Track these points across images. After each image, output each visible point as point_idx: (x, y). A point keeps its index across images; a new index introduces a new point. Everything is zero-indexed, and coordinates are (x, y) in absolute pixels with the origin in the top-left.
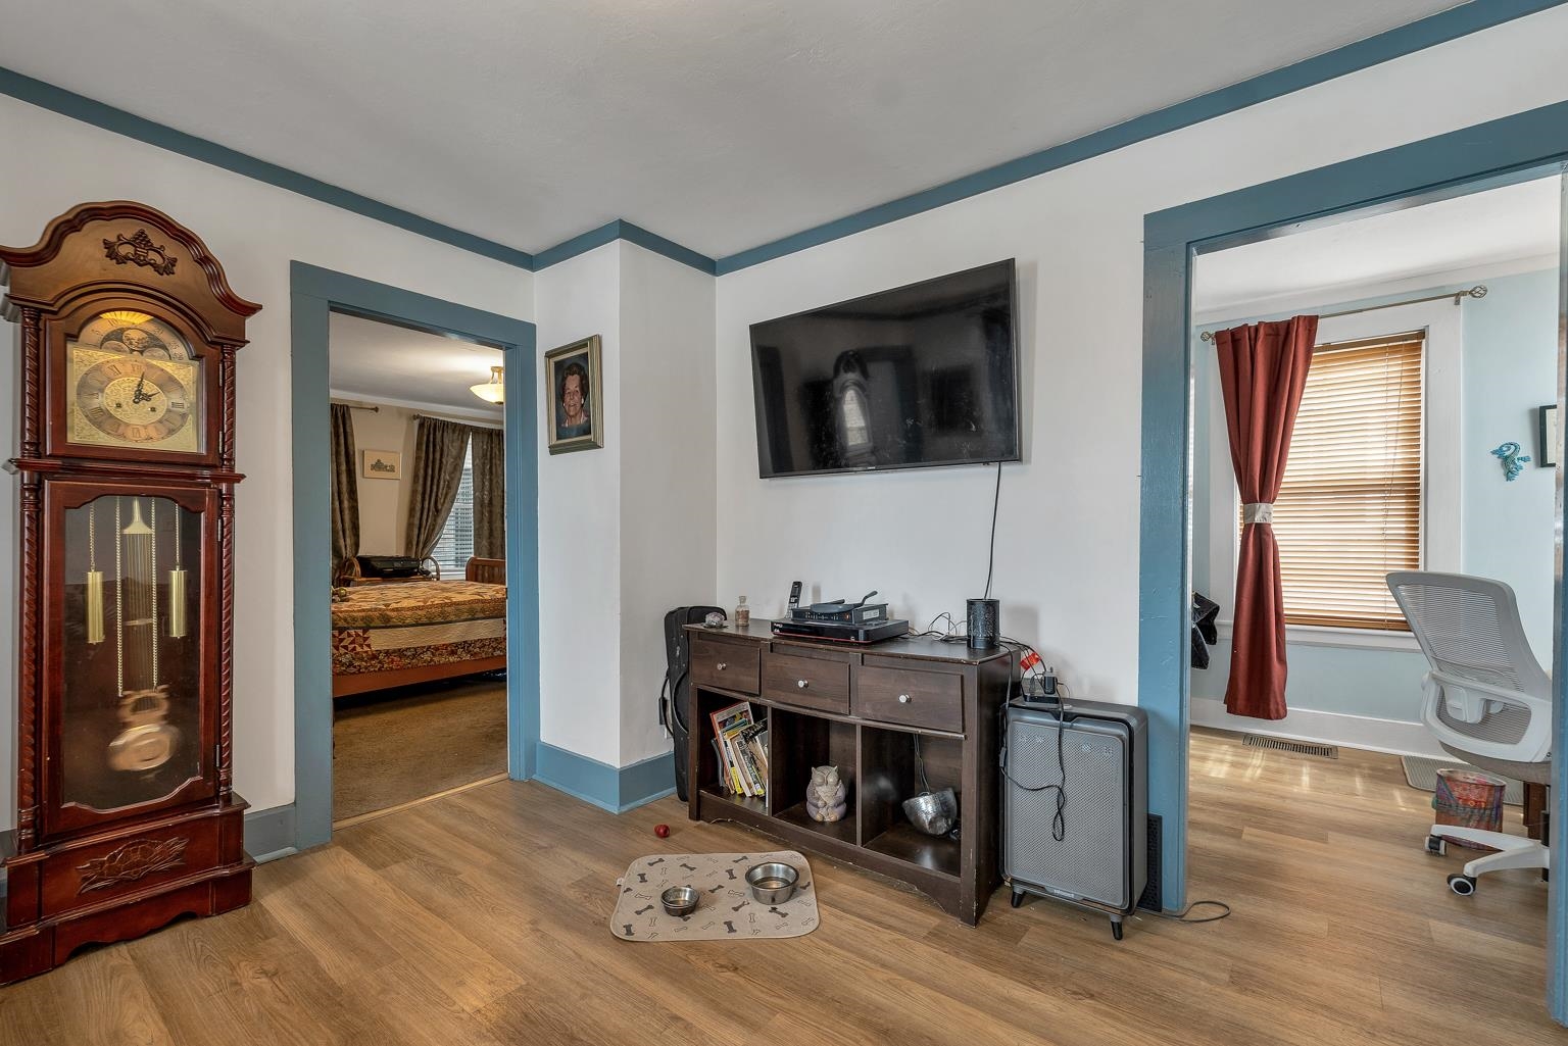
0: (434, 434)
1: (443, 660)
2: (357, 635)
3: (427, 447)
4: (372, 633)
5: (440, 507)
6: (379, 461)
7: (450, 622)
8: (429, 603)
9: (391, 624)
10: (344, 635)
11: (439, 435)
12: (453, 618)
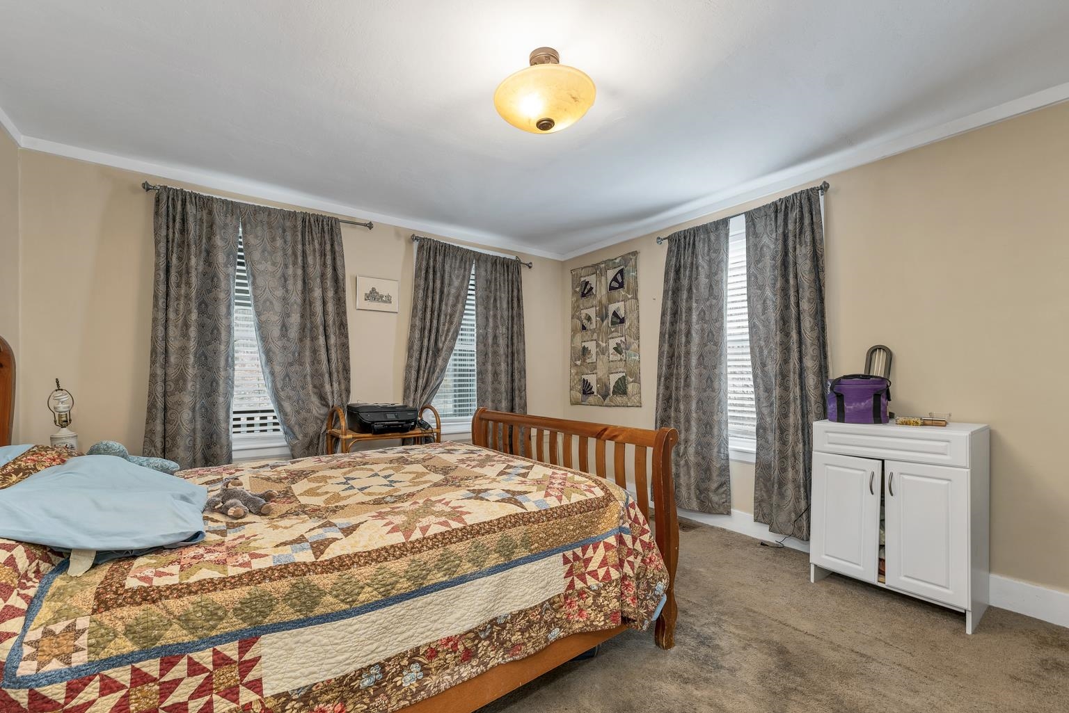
0: (435, 260)
1: (447, 680)
2: (221, 661)
3: (427, 272)
4: (266, 646)
5: (440, 345)
6: (373, 289)
7: (463, 580)
8: (417, 535)
9: (319, 611)
10: (180, 670)
11: (439, 259)
12: (467, 568)
